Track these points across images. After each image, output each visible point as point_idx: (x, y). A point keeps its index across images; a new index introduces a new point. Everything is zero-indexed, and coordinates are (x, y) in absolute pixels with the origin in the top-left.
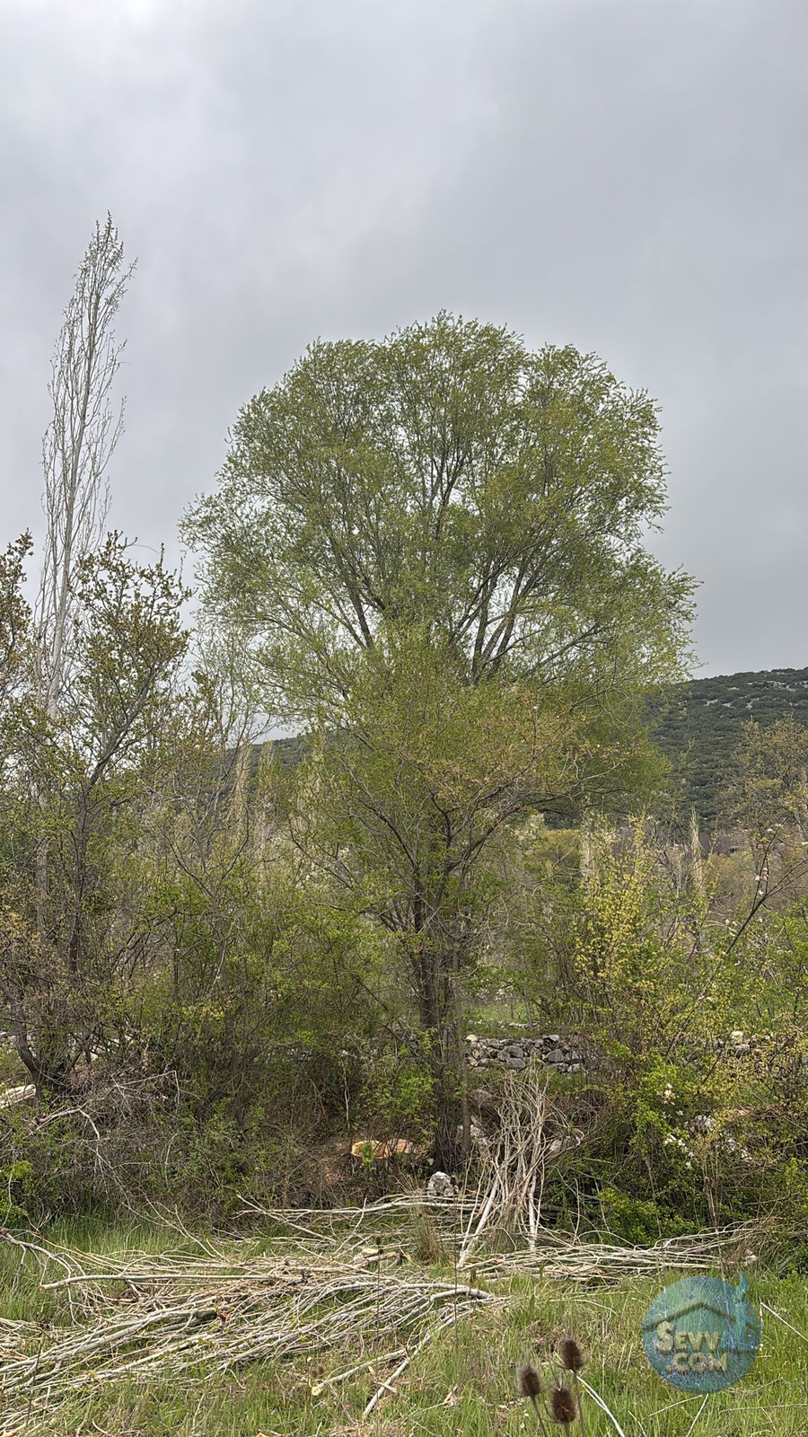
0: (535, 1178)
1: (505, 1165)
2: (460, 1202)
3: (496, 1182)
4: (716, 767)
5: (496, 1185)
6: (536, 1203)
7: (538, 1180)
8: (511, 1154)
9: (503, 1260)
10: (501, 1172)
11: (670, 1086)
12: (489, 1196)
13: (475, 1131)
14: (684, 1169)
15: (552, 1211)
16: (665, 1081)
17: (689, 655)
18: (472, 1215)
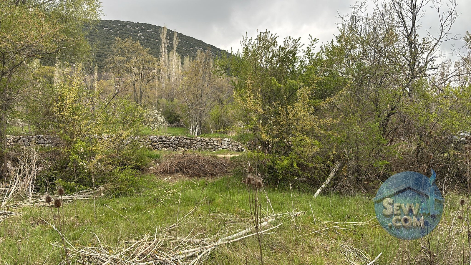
0: (32, 178)
1: (21, 175)
2: (3, 188)
3: (17, 181)
4: (105, 51)
5: (17, 182)
6: (32, 186)
7: (33, 179)
8: (23, 172)
9: (19, 203)
10: (19, 178)
11: (82, 148)
12: (14, 185)
13: (9, 165)
14: (84, 172)
15: (38, 188)
16: (81, 147)
17: (101, 11)
18: (7, 191)
